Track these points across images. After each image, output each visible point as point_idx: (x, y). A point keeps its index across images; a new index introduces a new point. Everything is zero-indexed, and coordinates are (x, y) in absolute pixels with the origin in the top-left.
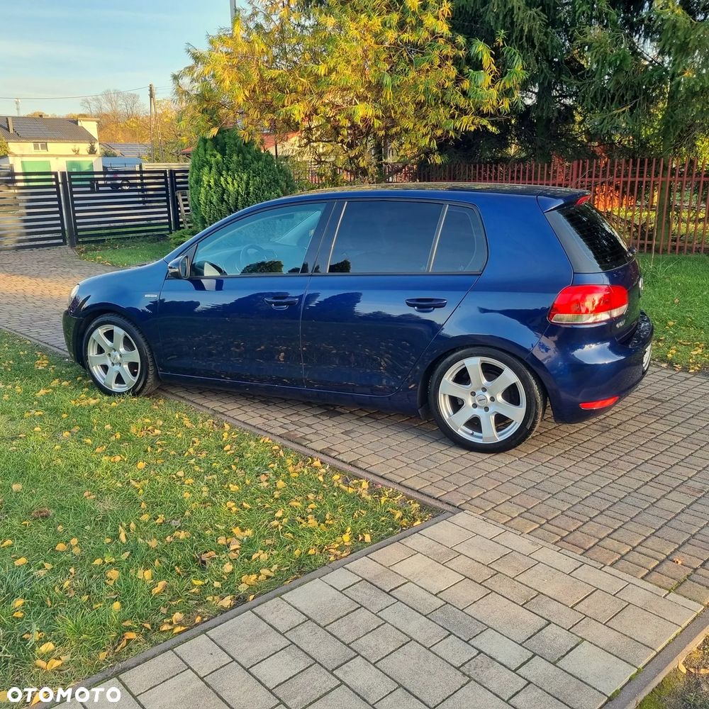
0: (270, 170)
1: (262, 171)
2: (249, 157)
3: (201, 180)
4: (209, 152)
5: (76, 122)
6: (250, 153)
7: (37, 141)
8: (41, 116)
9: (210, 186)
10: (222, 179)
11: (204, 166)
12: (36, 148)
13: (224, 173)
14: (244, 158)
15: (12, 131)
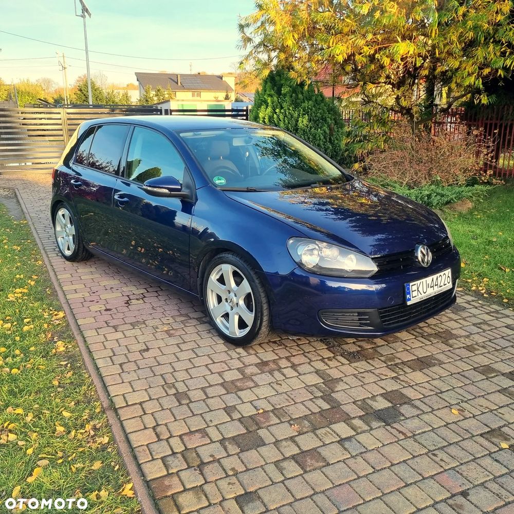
0: (319, 108)
1: (311, 110)
2: (300, 96)
3: (258, 117)
4: (268, 92)
5: (221, 78)
6: (302, 93)
7: (196, 91)
8: (199, 73)
9: (264, 122)
10: (275, 116)
11: (262, 104)
12: (193, 95)
13: (277, 110)
14: (297, 98)
15: (179, 84)
